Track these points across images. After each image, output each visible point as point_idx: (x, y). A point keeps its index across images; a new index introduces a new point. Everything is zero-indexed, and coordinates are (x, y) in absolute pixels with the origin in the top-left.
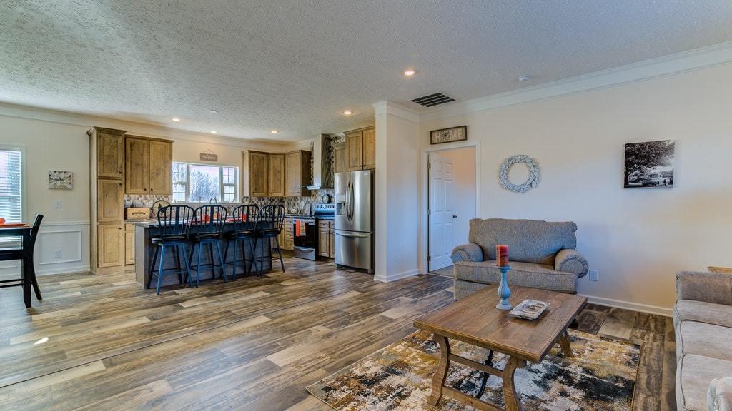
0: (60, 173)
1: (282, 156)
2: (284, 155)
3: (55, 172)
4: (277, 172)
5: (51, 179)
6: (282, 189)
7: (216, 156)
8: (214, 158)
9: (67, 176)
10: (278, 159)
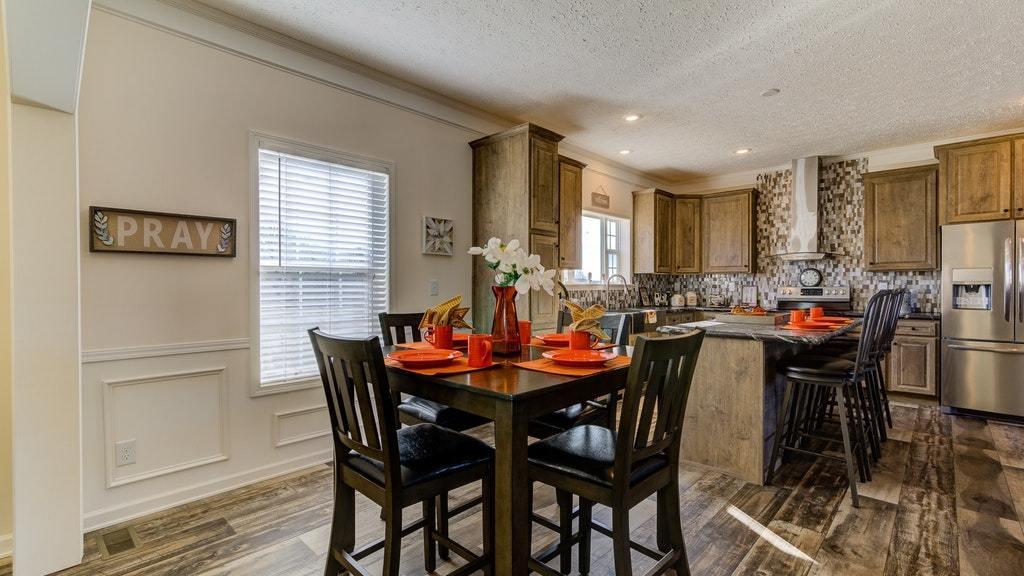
0: (440, 221)
1: (698, 200)
2: (700, 197)
3: (434, 220)
4: (688, 230)
5: (428, 234)
6: (697, 261)
7: (607, 198)
8: (605, 202)
9: (448, 230)
10: (690, 205)
